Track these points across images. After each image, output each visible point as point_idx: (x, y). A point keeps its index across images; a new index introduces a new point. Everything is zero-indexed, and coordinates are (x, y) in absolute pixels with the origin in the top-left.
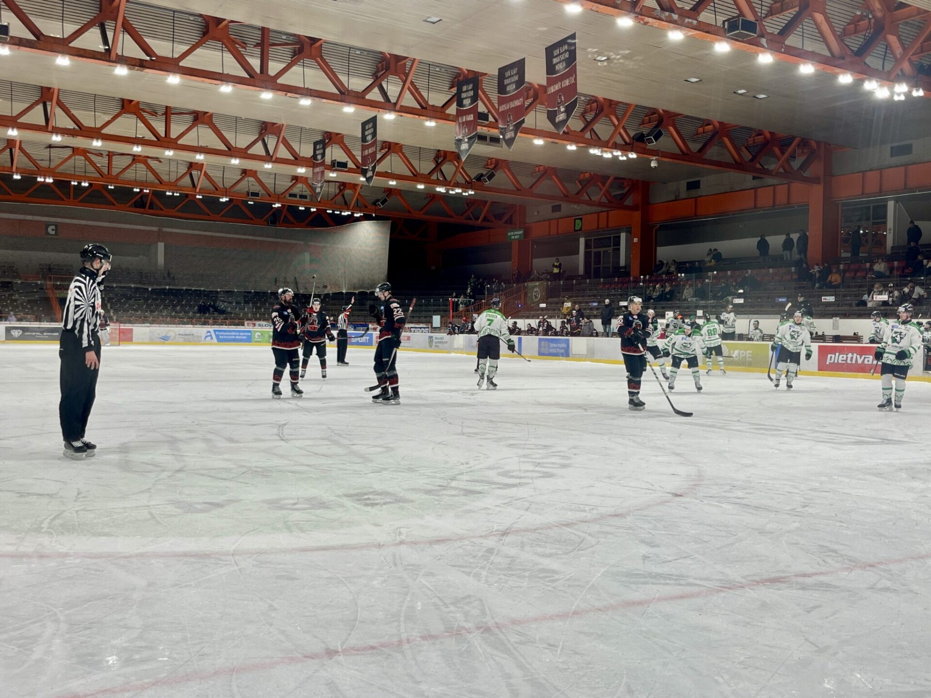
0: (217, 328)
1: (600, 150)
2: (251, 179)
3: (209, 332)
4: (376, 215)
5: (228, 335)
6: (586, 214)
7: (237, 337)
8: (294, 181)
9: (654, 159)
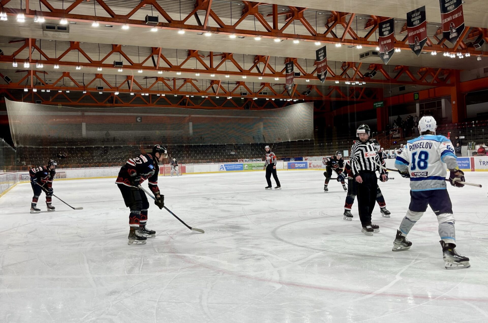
0: (226, 163)
1: (449, 53)
2: (242, 86)
3: (222, 166)
4: (304, 100)
5: (231, 167)
6: (421, 90)
7: (236, 168)
8: (262, 86)
9: (479, 56)
